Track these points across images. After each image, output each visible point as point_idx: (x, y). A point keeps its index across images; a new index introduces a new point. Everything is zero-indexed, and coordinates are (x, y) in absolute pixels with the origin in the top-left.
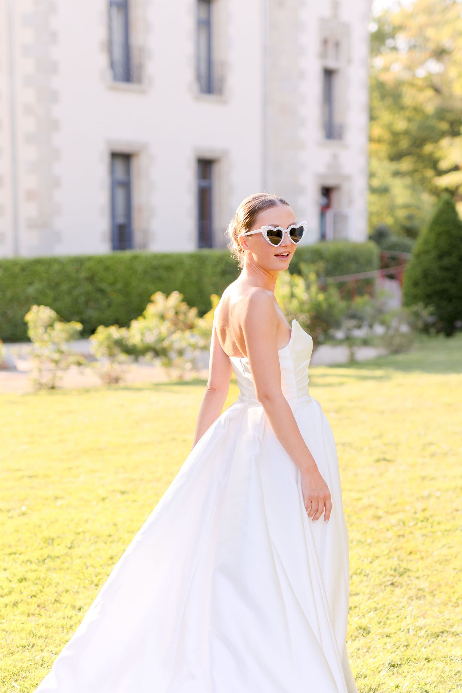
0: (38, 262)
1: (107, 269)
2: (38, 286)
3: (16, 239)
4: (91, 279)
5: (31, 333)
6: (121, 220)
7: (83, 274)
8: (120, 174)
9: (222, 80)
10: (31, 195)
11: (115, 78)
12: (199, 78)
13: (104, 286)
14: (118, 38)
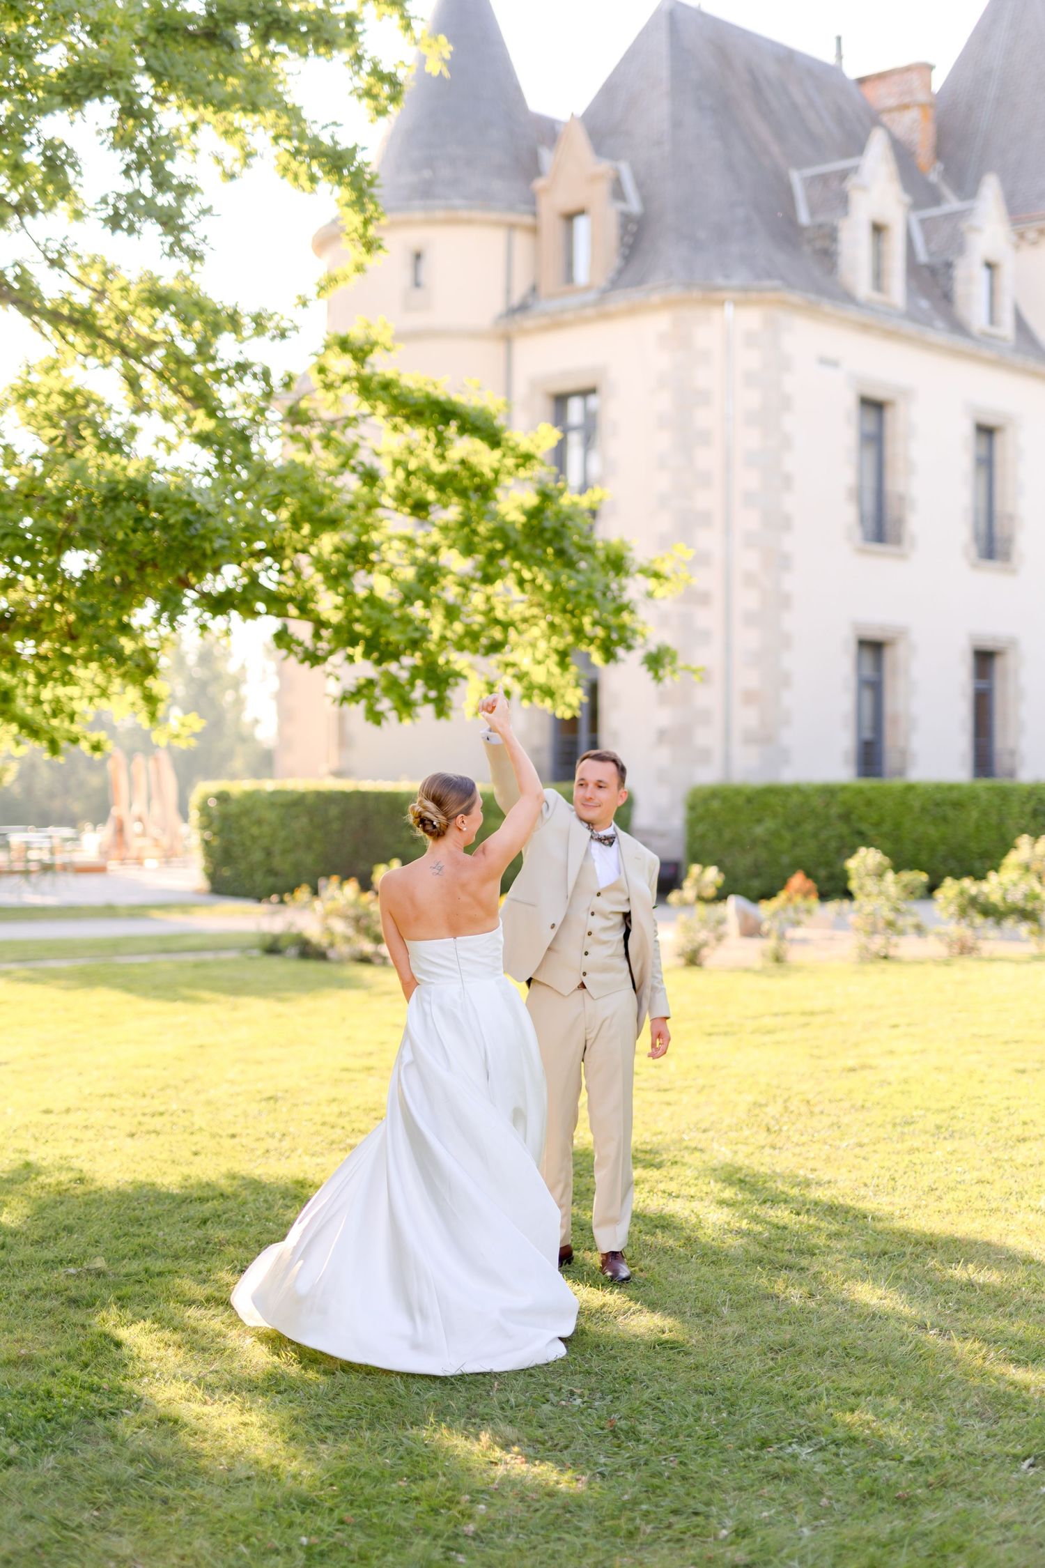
0: (772, 791)
1: (869, 803)
2: (770, 824)
3: (727, 758)
4: (846, 817)
5: (853, 885)
6: (868, 735)
7: (835, 811)
8: (868, 672)
9: (1009, 540)
10: (750, 697)
11: (867, 539)
12: (977, 537)
13: (864, 827)
14: (870, 483)
